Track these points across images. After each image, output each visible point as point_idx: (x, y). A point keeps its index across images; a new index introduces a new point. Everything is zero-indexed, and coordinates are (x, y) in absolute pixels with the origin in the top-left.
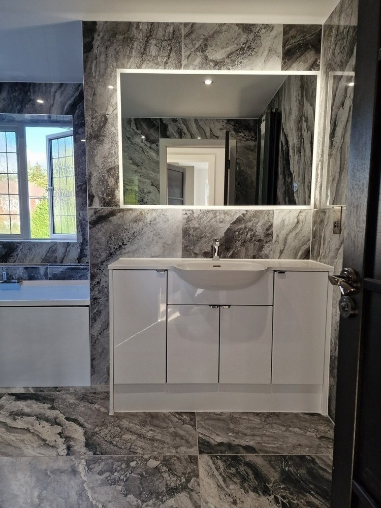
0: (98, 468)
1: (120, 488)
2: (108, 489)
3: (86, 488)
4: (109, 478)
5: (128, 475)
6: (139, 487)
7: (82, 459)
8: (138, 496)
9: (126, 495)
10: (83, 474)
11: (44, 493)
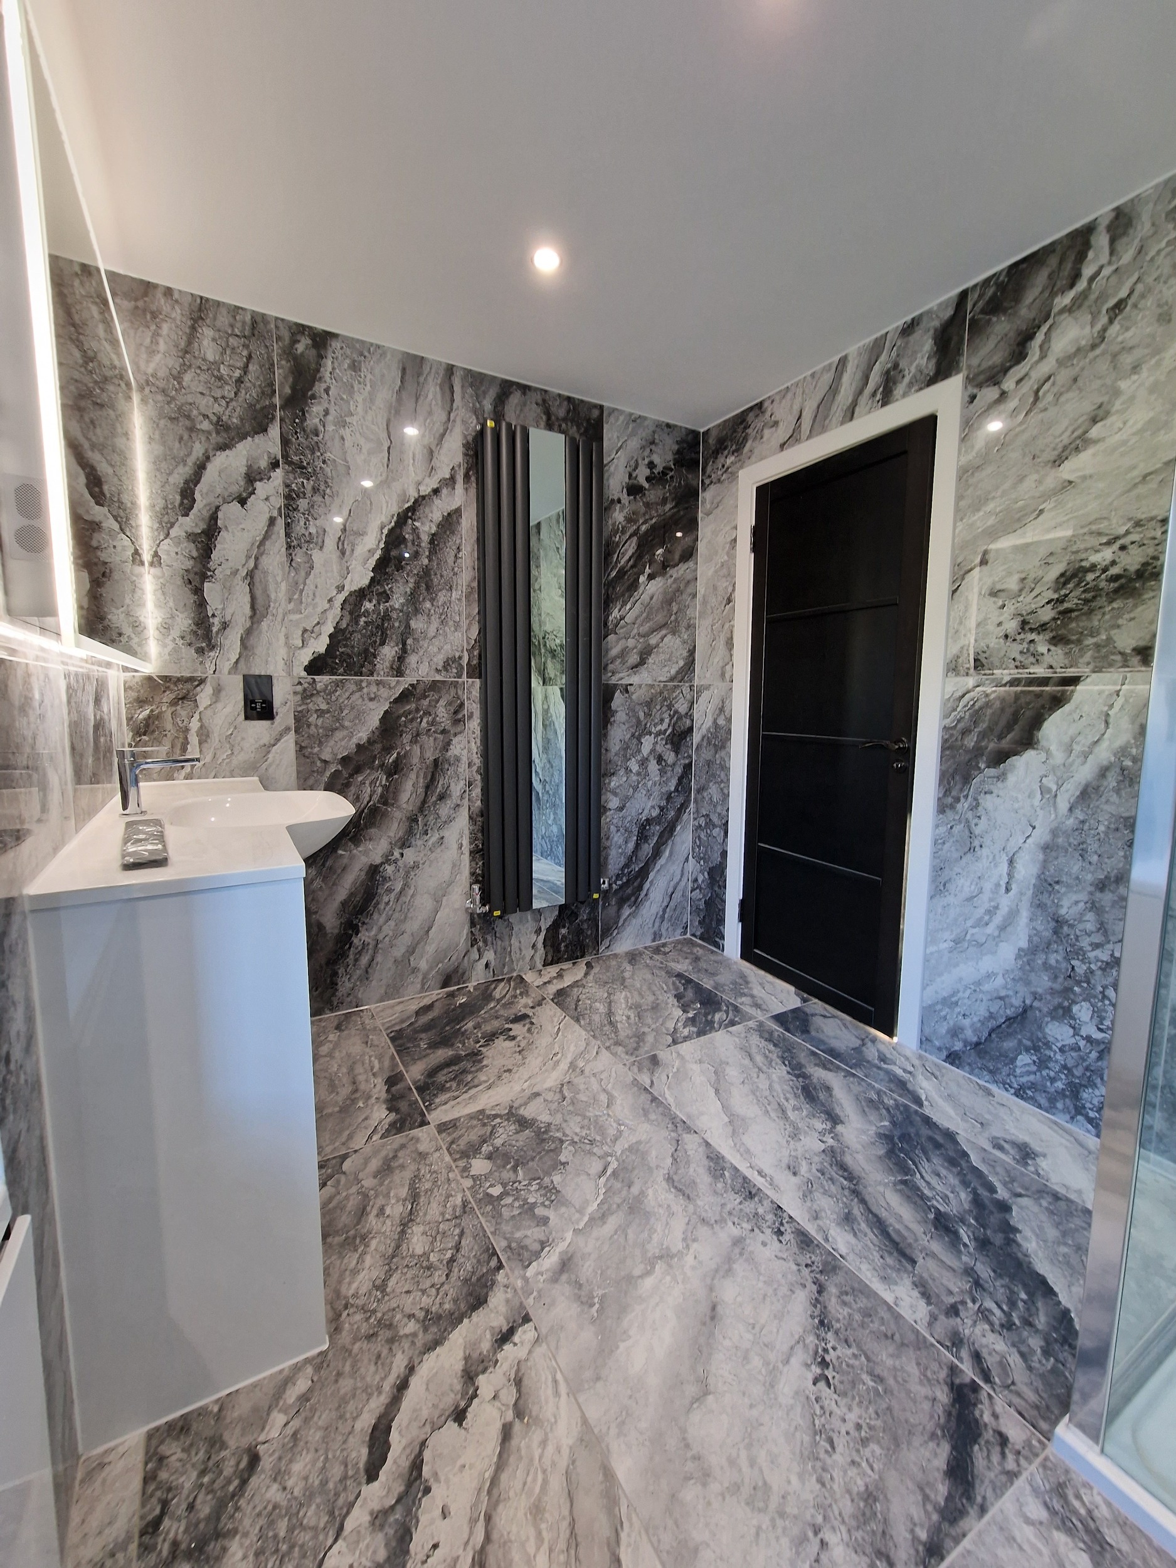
0: (531, 1234)
1: (557, 1179)
2: (568, 1192)
3: (586, 1219)
4: (547, 1203)
5: (526, 1183)
6: (541, 1158)
7: (526, 1280)
8: (557, 1151)
9: (564, 1164)
10: (562, 1247)
11: (637, 1272)
